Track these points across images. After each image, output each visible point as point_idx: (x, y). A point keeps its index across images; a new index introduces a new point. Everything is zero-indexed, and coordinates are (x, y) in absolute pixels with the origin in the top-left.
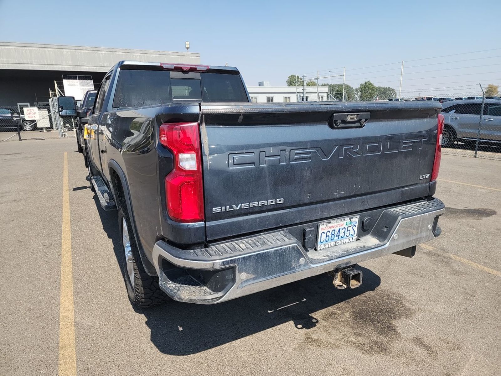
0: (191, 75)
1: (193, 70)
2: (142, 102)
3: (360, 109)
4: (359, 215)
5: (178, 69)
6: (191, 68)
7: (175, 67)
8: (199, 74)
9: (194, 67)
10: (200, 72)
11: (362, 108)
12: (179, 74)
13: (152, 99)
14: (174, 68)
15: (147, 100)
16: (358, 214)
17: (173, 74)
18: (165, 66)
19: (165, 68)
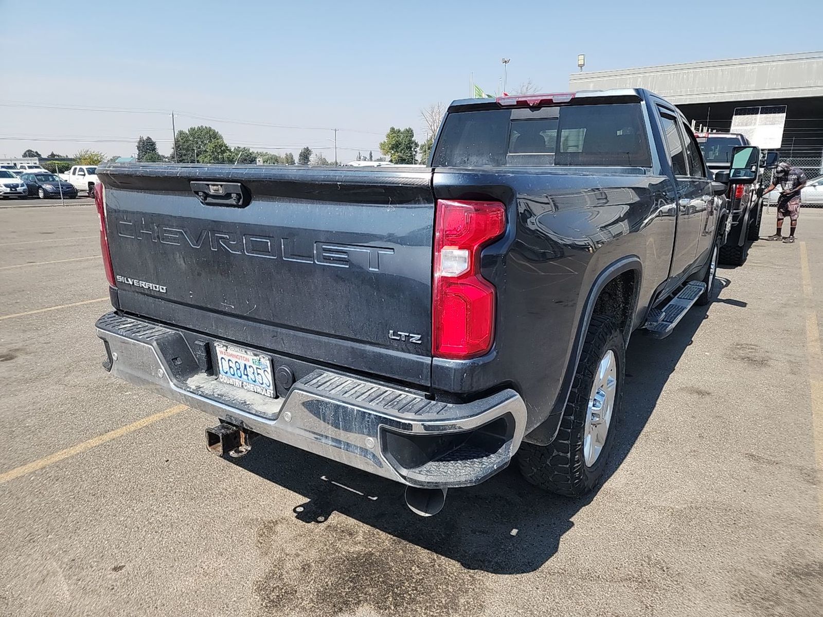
0: (545, 112)
1: (547, 103)
2: (466, 159)
3: (218, 176)
4: (269, 355)
5: (522, 104)
6: (542, 100)
7: (517, 102)
8: (557, 109)
9: (549, 98)
10: (560, 106)
11: (222, 176)
12: (525, 113)
13: (479, 155)
14: (516, 104)
15: (472, 156)
16: (269, 353)
17: (516, 114)
18: (503, 103)
19: (503, 104)
